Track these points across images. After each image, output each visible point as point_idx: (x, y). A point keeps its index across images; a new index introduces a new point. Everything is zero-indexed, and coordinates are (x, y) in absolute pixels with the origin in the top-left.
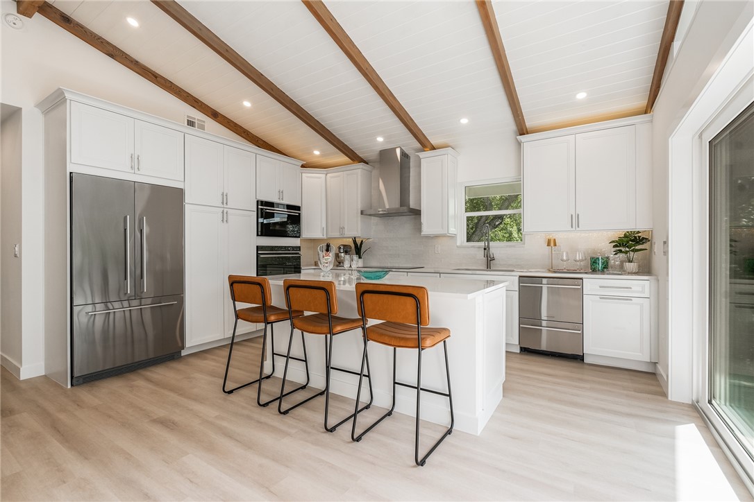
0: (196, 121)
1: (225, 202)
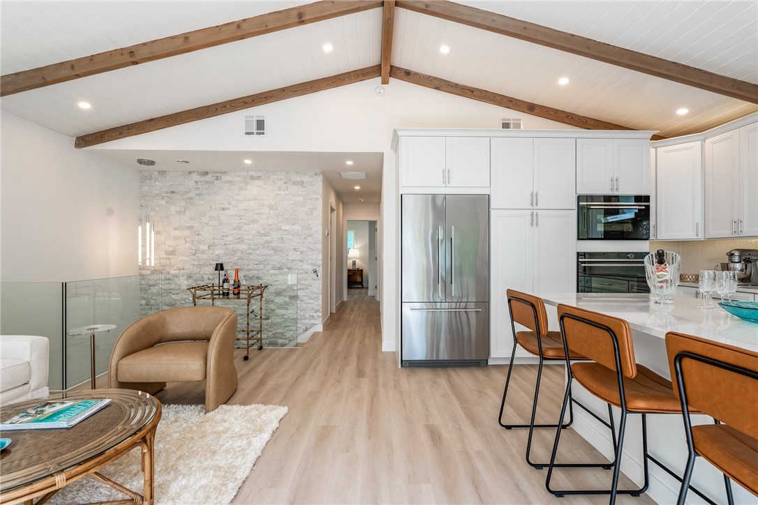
0: (511, 122)
1: (535, 203)
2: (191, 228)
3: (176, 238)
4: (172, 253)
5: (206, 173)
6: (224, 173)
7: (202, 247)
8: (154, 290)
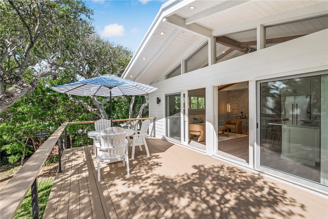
2: (237, 104)
3: (234, 106)
4: (234, 109)
5: (241, 91)
6: (245, 91)
7: (240, 108)
8: (230, 117)
